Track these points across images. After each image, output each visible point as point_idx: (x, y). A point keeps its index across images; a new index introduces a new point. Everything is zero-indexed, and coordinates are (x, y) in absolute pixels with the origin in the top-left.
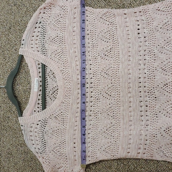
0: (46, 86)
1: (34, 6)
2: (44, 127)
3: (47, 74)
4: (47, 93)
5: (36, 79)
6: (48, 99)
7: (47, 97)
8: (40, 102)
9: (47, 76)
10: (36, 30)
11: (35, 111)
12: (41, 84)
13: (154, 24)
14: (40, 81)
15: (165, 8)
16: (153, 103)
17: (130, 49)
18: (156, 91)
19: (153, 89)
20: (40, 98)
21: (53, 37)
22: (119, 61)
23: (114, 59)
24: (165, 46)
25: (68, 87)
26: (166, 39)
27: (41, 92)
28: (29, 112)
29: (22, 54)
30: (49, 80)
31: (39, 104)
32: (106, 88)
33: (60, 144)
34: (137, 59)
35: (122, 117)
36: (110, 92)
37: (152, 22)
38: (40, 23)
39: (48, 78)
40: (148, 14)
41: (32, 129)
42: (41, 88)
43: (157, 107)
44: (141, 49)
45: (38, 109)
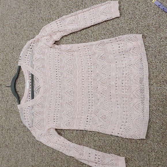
0: (34, 86)
1: (27, 34)
2: (31, 110)
3: (34, 78)
4: (34, 90)
5: (28, 81)
6: (35, 93)
7: (34, 92)
8: (30, 95)
9: (34, 79)
10: (28, 52)
11: (27, 101)
12: (31, 84)
13: (96, 56)
14: (31, 82)
15: (102, 47)
16: (96, 101)
17: (83, 70)
18: (98, 95)
19: (97, 93)
20: (30, 92)
21: (38, 58)
22: (77, 77)
23: (74, 75)
24: (103, 69)
25: (46, 87)
26: (103, 65)
27: (31, 89)
28: (24, 102)
29: (19, 65)
30: (35, 82)
31: (29, 96)
32: (69, 91)
33: (40, 120)
34: (87, 76)
35: (78, 107)
36: (71, 93)
37: (95, 55)
38: (31, 48)
39: (35, 81)
40: (92, 50)
41: (25, 112)
42: (31, 87)
43: (99, 104)
44: (89, 70)
45: (29, 100)
